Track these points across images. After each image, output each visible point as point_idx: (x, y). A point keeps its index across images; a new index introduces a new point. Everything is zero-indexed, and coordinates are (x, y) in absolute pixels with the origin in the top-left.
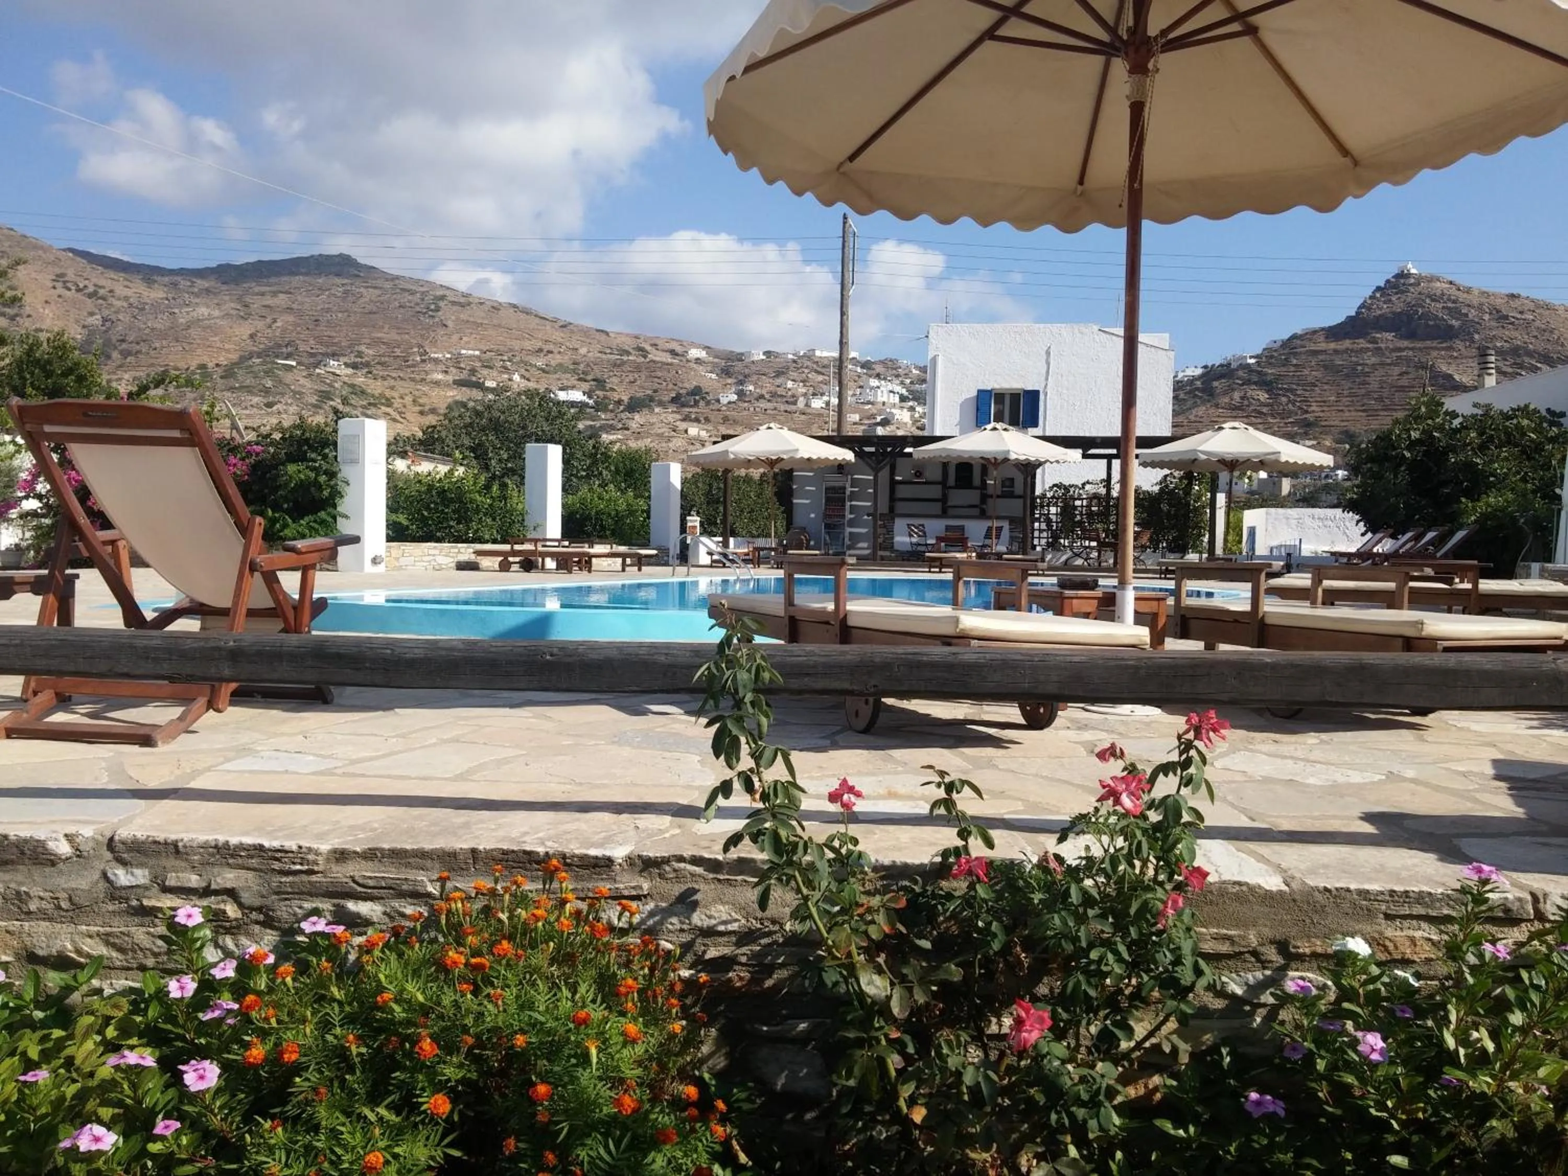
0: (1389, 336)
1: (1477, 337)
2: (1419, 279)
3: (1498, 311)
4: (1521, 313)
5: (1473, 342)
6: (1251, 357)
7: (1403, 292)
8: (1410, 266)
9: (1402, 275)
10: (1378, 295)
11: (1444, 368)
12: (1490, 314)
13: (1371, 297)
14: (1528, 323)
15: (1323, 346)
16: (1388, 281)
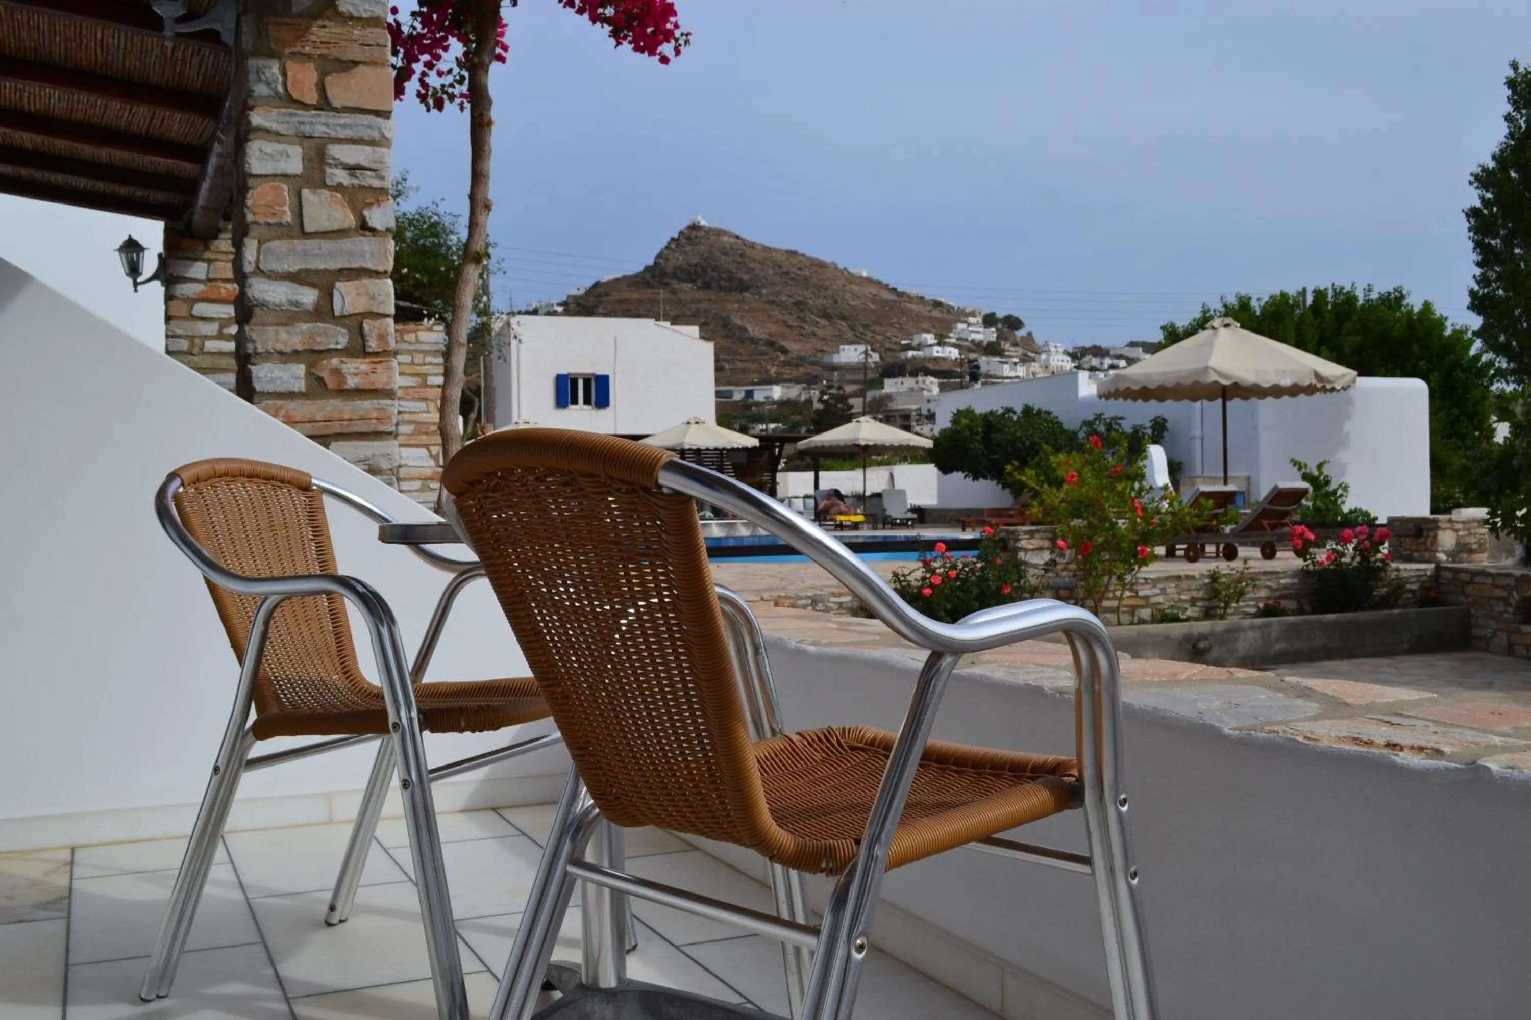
0: (687, 286)
1: (764, 291)
2: (709, 231)
3: (781, 267)
4: (800, 269)
5: (762, 296)
6: (558, 305)
7: (696, 244)
8: (700, 218)
9: (694, 227)
10: (673, 246)
11: (739, 322)
12: (774, 268)
13: (667, 248)
14: (806, 279)
15: (627, 295)
16: (681, 233)
